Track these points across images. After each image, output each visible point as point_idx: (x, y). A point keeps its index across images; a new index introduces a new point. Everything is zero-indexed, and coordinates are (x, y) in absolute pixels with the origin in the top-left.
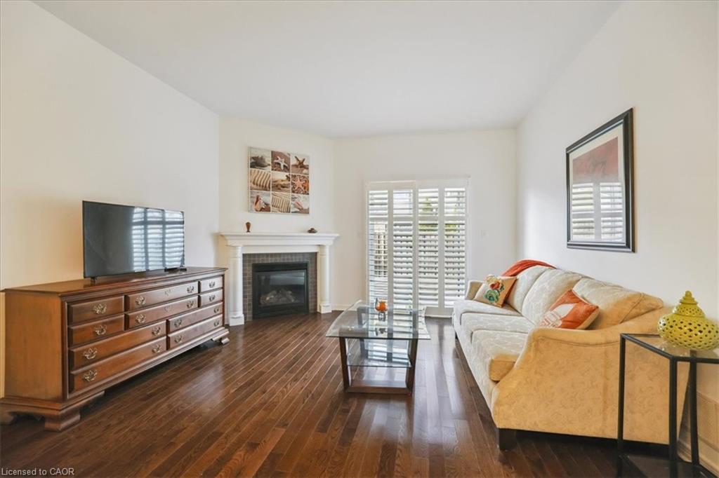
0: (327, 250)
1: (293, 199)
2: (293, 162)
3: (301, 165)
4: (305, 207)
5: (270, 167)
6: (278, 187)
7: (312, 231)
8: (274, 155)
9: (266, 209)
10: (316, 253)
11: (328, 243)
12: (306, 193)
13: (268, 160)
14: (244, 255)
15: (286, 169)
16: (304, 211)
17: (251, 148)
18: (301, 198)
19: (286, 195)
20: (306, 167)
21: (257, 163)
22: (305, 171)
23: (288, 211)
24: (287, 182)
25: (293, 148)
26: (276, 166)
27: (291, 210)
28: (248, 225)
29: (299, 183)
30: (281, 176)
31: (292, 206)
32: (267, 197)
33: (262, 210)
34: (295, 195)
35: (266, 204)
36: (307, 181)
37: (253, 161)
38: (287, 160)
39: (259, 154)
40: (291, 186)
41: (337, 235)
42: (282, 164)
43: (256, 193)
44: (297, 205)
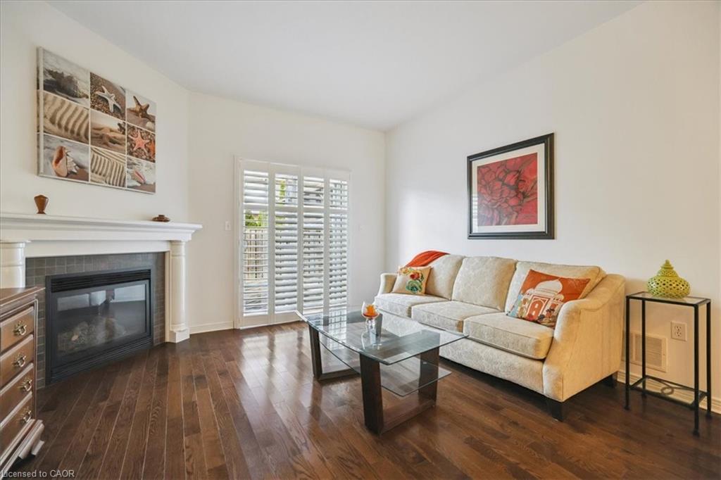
0: (183, 249)
1: (131, 165)
2: (130, 104)
3: (143, 113)
4: (149, 180)
5: (88, 102)
6: (101, 139)
7: (161, 219)
8: (96, 82)
9: (79, 174)
10: (164, 253)
11: (185, 237)
12: (151, 158)
13: (84, 86)
15: (118, 112)
16: (146, 187)
18: (143, 165)
19: (118, 156)
20: (152, 119)
22: (149, 124)
23: (121, 183)
24: (119, 135)
26: (99, 103)
27: (127, 184)
28: (41, 201)
29: (139, 142)
30: (109, 123)
31: (128, 176)
32: (82, 154)
33: (70, 175)
34: (134, 159)
35: (81, 167)
36: (152, 141)
37: (50, 78)
38: (121, 98)
40: (127, 144)
41: (200, 226)
42: (112, 102)
43: (58, 142)
44: (137, 176)
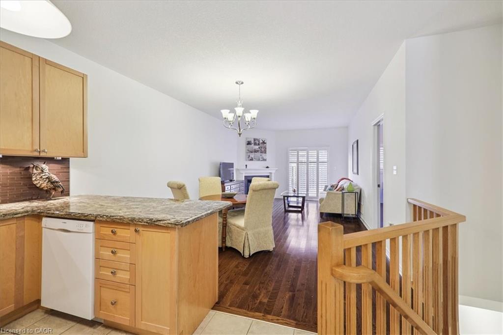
0: (273, 175)
1: (261, 155)
2: (261, 141)
3: (264, 143)
4: (265, 158)
5: (253, 145)
6: (256, 151)
7: (267, 167)
8: (255, 140)
9: (252, 160)
11: (273, 172)
12: (266, 153)
13: (253, 142)
14: (245, 177)
15: (259, 144)
16: (265, 160)
17: (246, 138)
18: (264, 155)
19: (258, 154)
20: (265, 143)
21: (249, 143)
22: (265, 145)
23: (259, 160)
24: (259, 149)
25: (261, 136)
26: (255, 144)
28: (246, 166)
29: (263, 149)
30: (257, 147)
31: (260, 158)
32: (252, 155)
33: (251, 160)
35: (252, 158)
36: (266, 149)
37: (247, 142)
38: (259, 141)
39: (249, 140)
40: (260, 151)
41: (276, 169)
42: (257, 143)
43: (249, 154)
44: (262, 158)
